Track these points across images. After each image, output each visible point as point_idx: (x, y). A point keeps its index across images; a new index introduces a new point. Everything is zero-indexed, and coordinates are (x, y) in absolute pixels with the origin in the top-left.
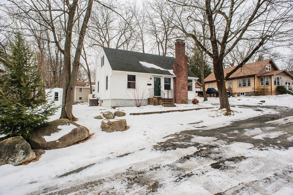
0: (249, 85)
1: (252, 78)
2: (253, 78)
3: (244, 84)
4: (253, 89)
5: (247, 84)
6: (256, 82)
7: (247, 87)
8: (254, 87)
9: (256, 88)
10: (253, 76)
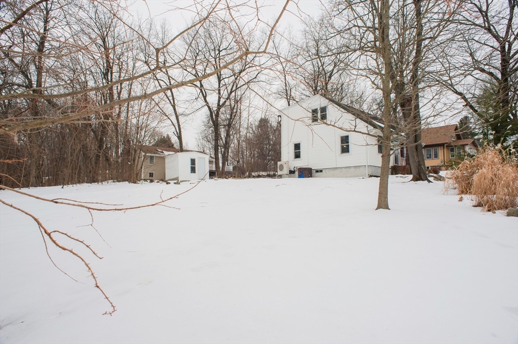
0: (436, 156)
1: (439, 148)
2: (442, 147)
3: (428, 156)
4: (442, 162)
5: (433, 156)
6: (447, 152)
7: (433, 159)
8: (443, 159)
9: (445, 160)
10: (442, 145)
